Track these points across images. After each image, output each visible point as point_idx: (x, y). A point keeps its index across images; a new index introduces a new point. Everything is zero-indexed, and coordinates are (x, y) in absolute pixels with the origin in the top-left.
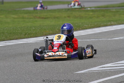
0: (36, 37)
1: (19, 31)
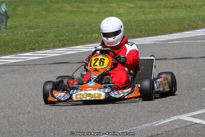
0: (156, 35)
1: (132, 27)
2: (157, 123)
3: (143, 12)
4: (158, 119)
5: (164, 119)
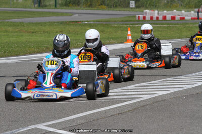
0: (18, 55)
2: (16, 131)
3: (8, 35)
4: (18, 128)
5: (23, 128)
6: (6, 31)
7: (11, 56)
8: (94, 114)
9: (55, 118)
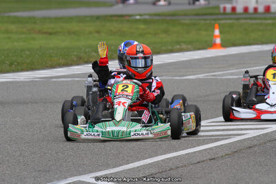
0: (32, 69)
3: (9, 38)
6: (7, 32)
7: (23, 70)
8: (170, 159)
9: (108, 166)
